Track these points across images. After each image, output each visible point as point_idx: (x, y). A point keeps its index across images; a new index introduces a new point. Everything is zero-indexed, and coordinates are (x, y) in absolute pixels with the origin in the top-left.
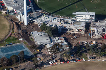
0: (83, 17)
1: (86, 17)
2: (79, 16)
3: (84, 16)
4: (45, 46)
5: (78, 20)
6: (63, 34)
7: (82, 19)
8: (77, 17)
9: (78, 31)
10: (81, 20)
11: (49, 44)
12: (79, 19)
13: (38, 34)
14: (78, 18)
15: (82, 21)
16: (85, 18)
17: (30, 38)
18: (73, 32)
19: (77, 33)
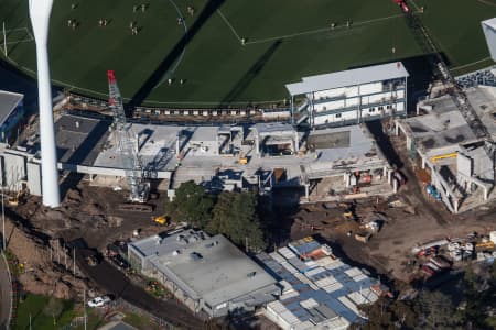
0: (343, 97)
1: (361, 97)
2: (322, 100)
3: (353, 92)
4: (256, 318)
5: (319, 120)
6: (293, 221)
7: (338, 112)
8: (315, 102)
9: (354, 182)
10: (332, 118)
11: (277, 298)
12: (325, 112)
13: (175, 253)
14: (319, 107)
15: (339, 119)
16: (355, 102)
17: (135, 281)
18: (332, 193)
19: (360, 199)
